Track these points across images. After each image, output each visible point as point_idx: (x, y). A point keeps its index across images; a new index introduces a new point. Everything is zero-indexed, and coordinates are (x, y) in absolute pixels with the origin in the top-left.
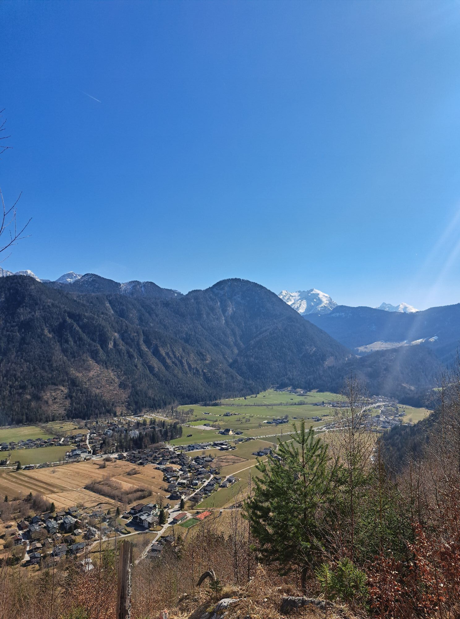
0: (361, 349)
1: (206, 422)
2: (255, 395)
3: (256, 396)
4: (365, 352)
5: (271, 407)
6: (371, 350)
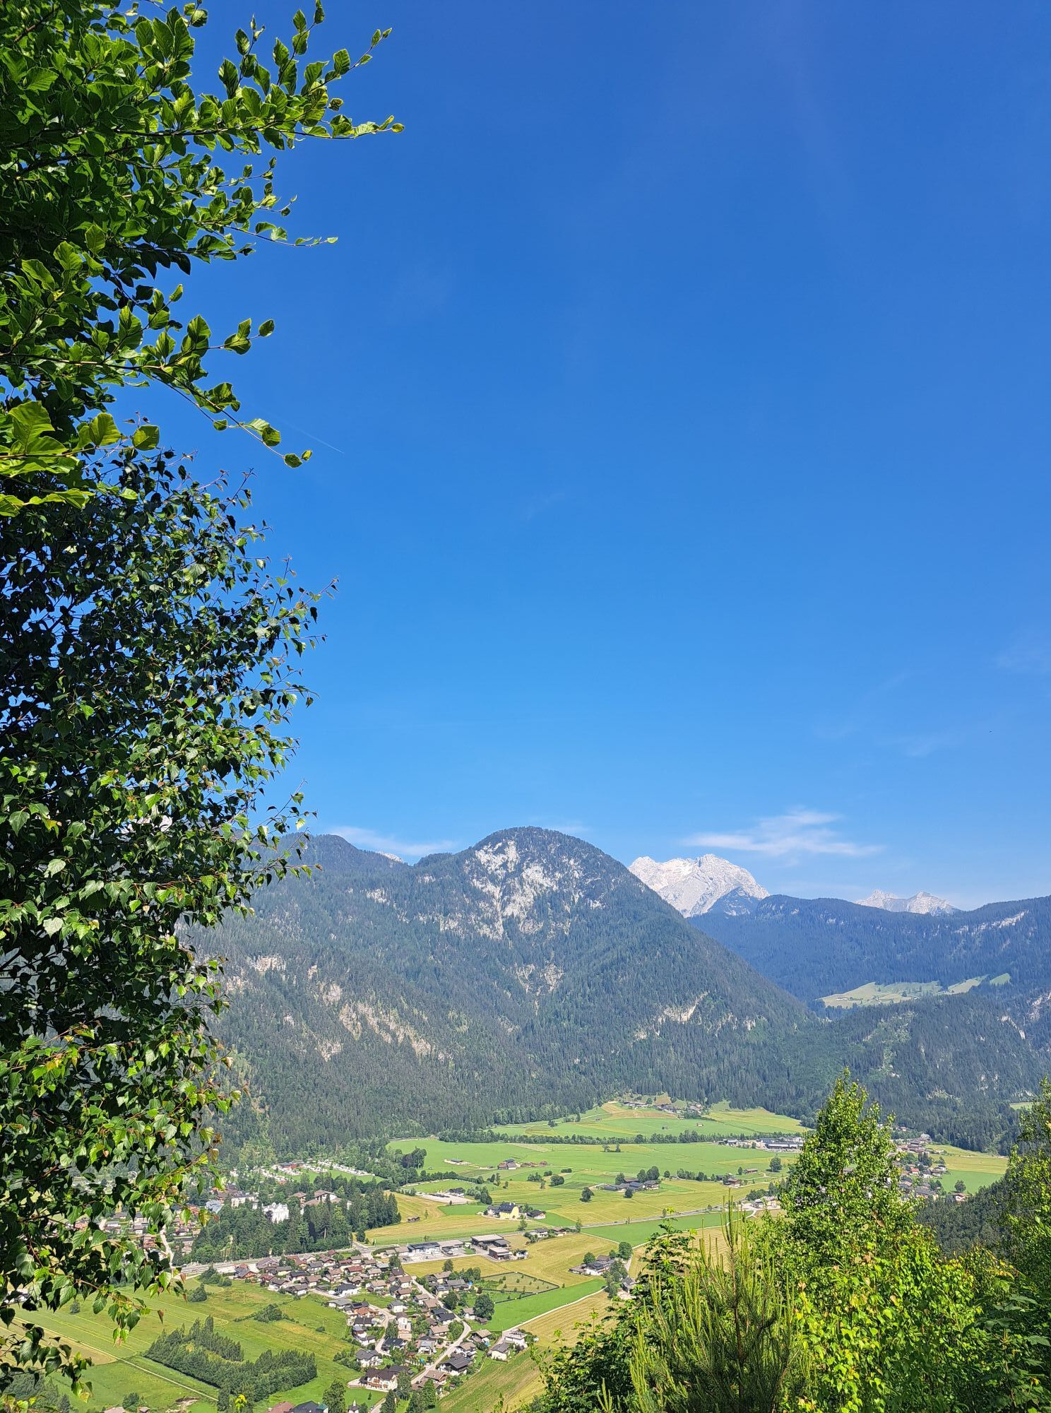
0: (830, 1001)
1: (456, 1184)
2: (575, 1117)
3: (579, 1119)
4: (839, 1010)
5: (613, 1147)
6: (855, 1005)
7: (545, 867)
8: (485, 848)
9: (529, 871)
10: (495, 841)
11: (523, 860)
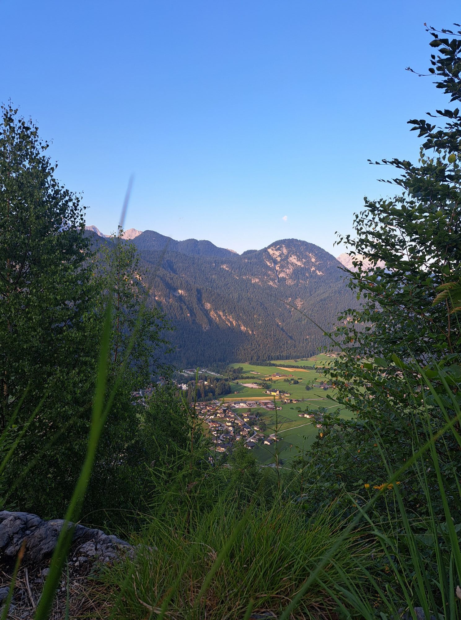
1: (255, 381)
3: (306, 360)
7: (298, 256)
8: (272, 248)
9: (291, 259)
10: (277, 245)
11: (289, 253)
